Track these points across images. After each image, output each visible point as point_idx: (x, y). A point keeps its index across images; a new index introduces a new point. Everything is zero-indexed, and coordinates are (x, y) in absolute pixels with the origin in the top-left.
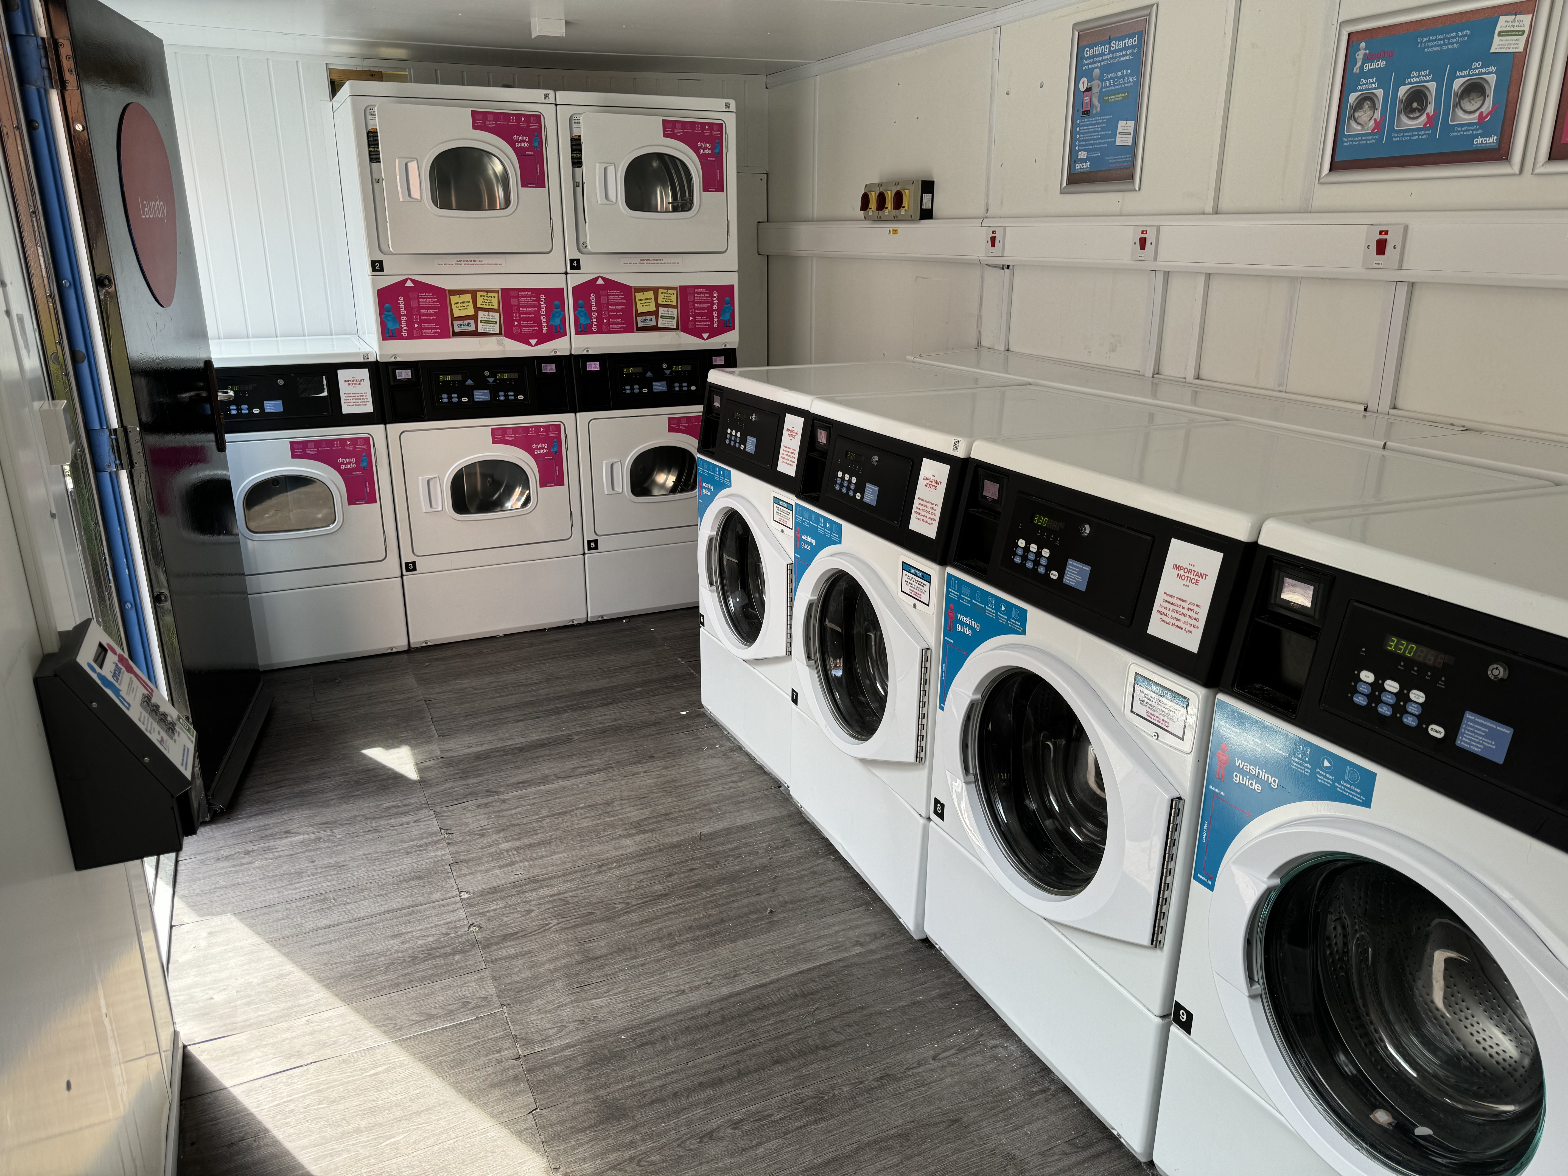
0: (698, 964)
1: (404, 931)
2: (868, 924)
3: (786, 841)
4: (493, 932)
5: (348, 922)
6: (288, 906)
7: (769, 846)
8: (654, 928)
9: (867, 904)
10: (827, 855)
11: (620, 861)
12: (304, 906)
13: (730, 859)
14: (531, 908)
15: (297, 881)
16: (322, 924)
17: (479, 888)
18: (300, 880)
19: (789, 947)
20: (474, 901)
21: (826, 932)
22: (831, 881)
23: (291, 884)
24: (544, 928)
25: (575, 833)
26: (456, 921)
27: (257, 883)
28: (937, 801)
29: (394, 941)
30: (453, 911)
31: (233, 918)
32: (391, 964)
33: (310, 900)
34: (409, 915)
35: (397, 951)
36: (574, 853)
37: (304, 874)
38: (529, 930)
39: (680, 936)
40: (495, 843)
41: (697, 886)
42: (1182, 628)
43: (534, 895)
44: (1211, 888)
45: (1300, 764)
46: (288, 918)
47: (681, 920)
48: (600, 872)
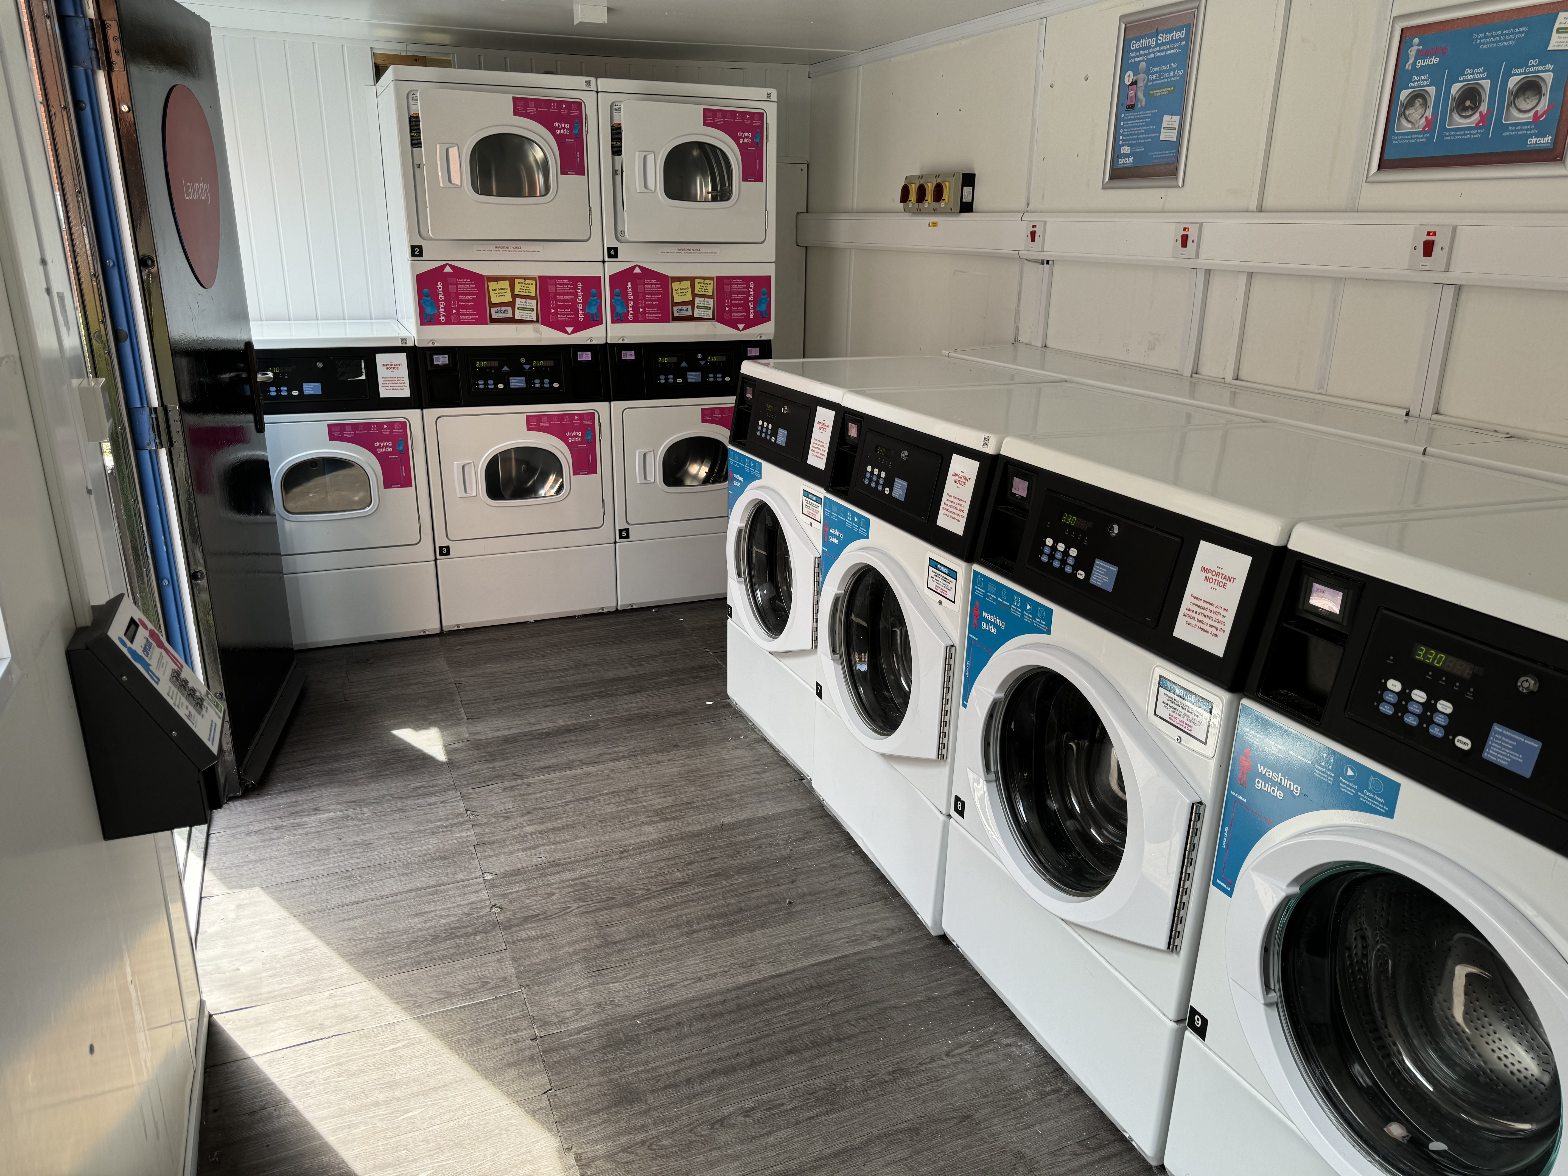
0: (715, 952)
1: (427, 910)
2: (886, 918)
3: (807, 833)
4: (514, 914)
5: (373, 899)
6: (315, 882)
7: (789, 838)
8: (674, 915)
9: (886, 898)
10: (847, 849)
11: (640, 848)
12: (330, 882)
13: (751, 849)
14: (553, 891)
15: (324, 857)
16: (346, 901)
17: (502, 870)
18: (327, 857)
19: (806, 939)
20: (498, 882)
21: (844, 925)
22: (850, 874)
23: (319, 860)
24: (564, 911)
25: (599, 818)
26: (478, 902)
27: (286, 858)
28: (957, 799)
29: (417, 920)
30: (476, 892)
31: (261, 892)
32: (414, 942)
33: (336, 877)
34: (432, 894)
35: (420, 930)
36: (597, 838)
37: (331, 851)
38: (549, 913)
39: (698, 924)
40: (520, 826)
41: (717, 875)
42: (1208, 632)
43: (556, 878)
44: (1230, 894)
45: (1323, 772)
46: (315, 893)
47: (699, 908)
48: (621, 858)
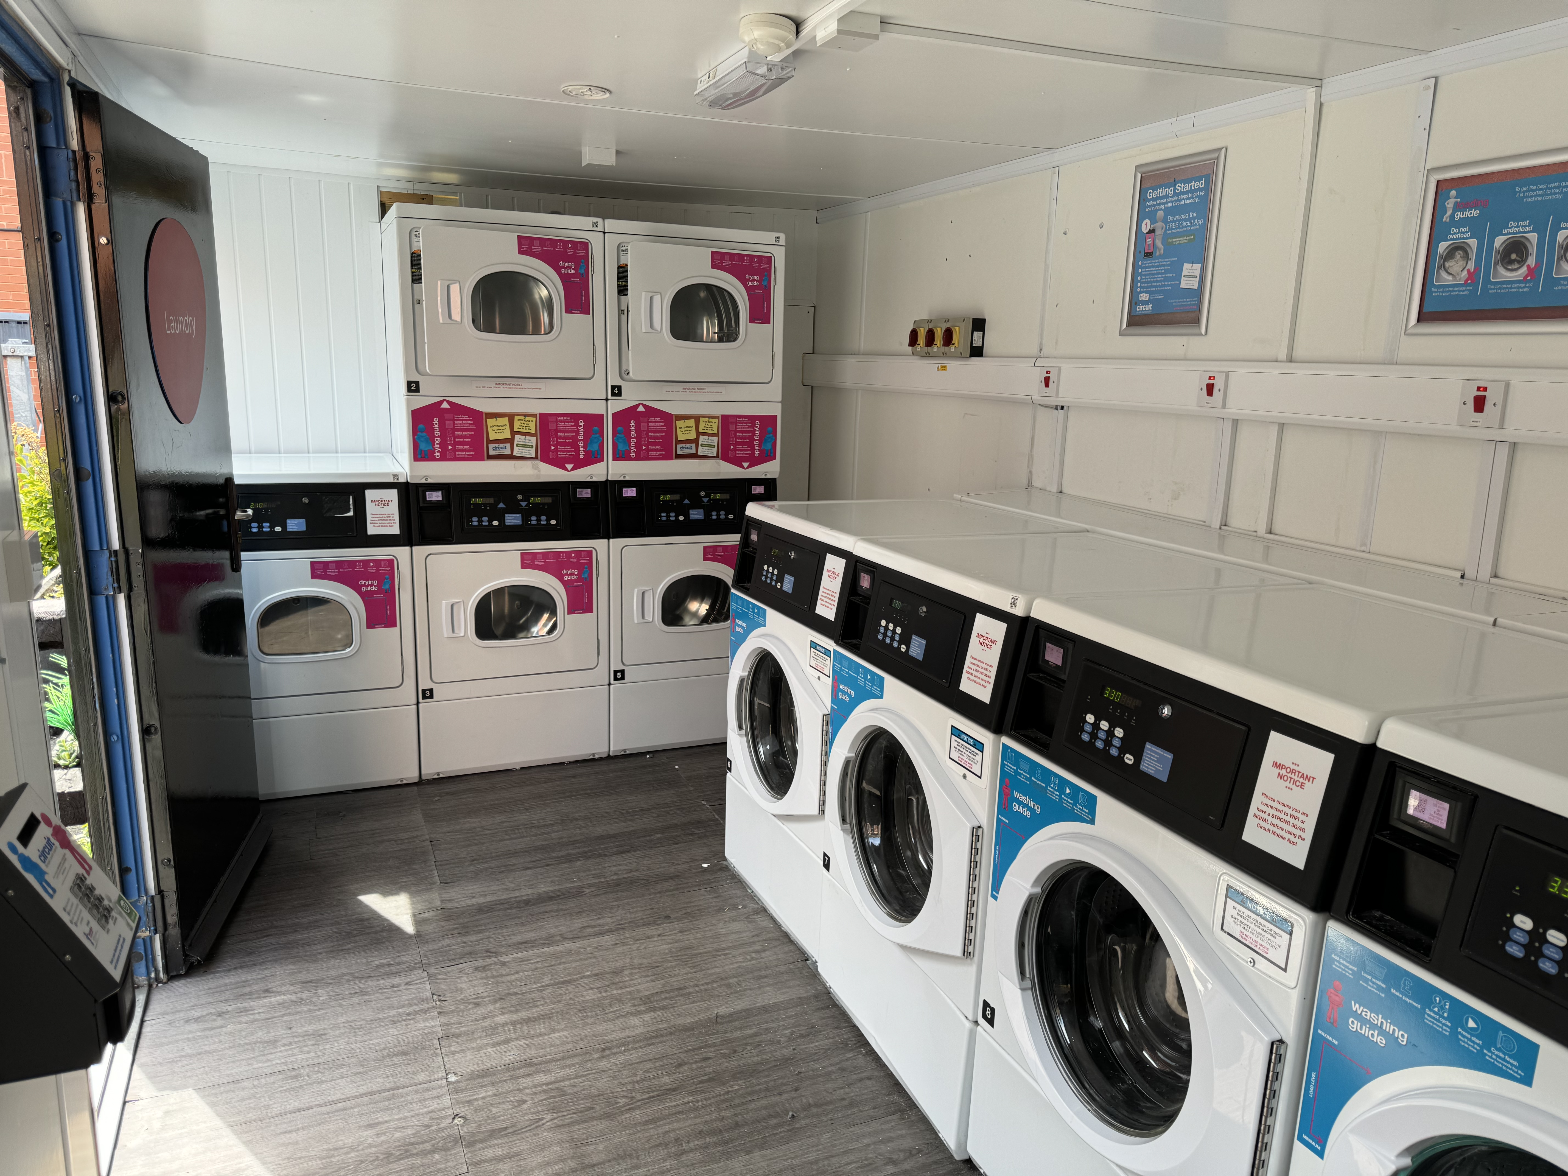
1: (380, 1120)
2: (902, 1136)
3: (812, 1027)
4: (479, 1126)
5: (320, 1106)
6: (256, 1082)
7: (792, 1033)
8: (661, 1130)
9: (902, 1111)
10: (857, 1048)
11: (626, 1044)
12: (274, 1083)
13: (749, 1048)
14: (525, 1098)
15: (270, 1051)
16: (290, 1107)
17: (468, 1070)
18: (273, 1051)
19: (811, 1163)
20: (462, 1085)
21: (854, 1145)
22: (861, 1080)
23: (264, 1055)
24: (537, 1123)
25: (579, 1007)
26: (440, 1110)
27: (226, 1052)
28: (986, 1004)
29: (368, 1132)
30: (438, 1097)
31: (194, 1095)
32: (362, 1162)
33: (281, 1076)
34: (388, 1099)
35: (371, 1146)
36: (576, 1032)
37: (279, 1043)
38: (519, 1126)
39: (688, 1142)
40: (490, 1015)
41: (711, 1080)
42: (1284, 839)
43: (528, 1081)
44: (1321, 1154)
45: (1436, 1020)
46: (255, 1097)
47: (690, 1122)
48: (602, 1057)
